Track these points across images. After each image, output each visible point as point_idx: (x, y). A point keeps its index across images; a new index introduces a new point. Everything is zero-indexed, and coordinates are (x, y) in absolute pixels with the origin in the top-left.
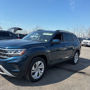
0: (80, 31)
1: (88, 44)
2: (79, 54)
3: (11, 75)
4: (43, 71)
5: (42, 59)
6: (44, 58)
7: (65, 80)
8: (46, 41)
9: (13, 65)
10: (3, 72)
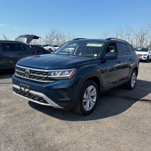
0: (126, 36)
1: (142, 57)
2: (137, 75)
3: (58, 106)
4: (95, 100)
5: (95, 83)
6: (96, 81)
7: (127, 111)
8: (95, 55)
9: (60, 92)
10: (46, 102)
